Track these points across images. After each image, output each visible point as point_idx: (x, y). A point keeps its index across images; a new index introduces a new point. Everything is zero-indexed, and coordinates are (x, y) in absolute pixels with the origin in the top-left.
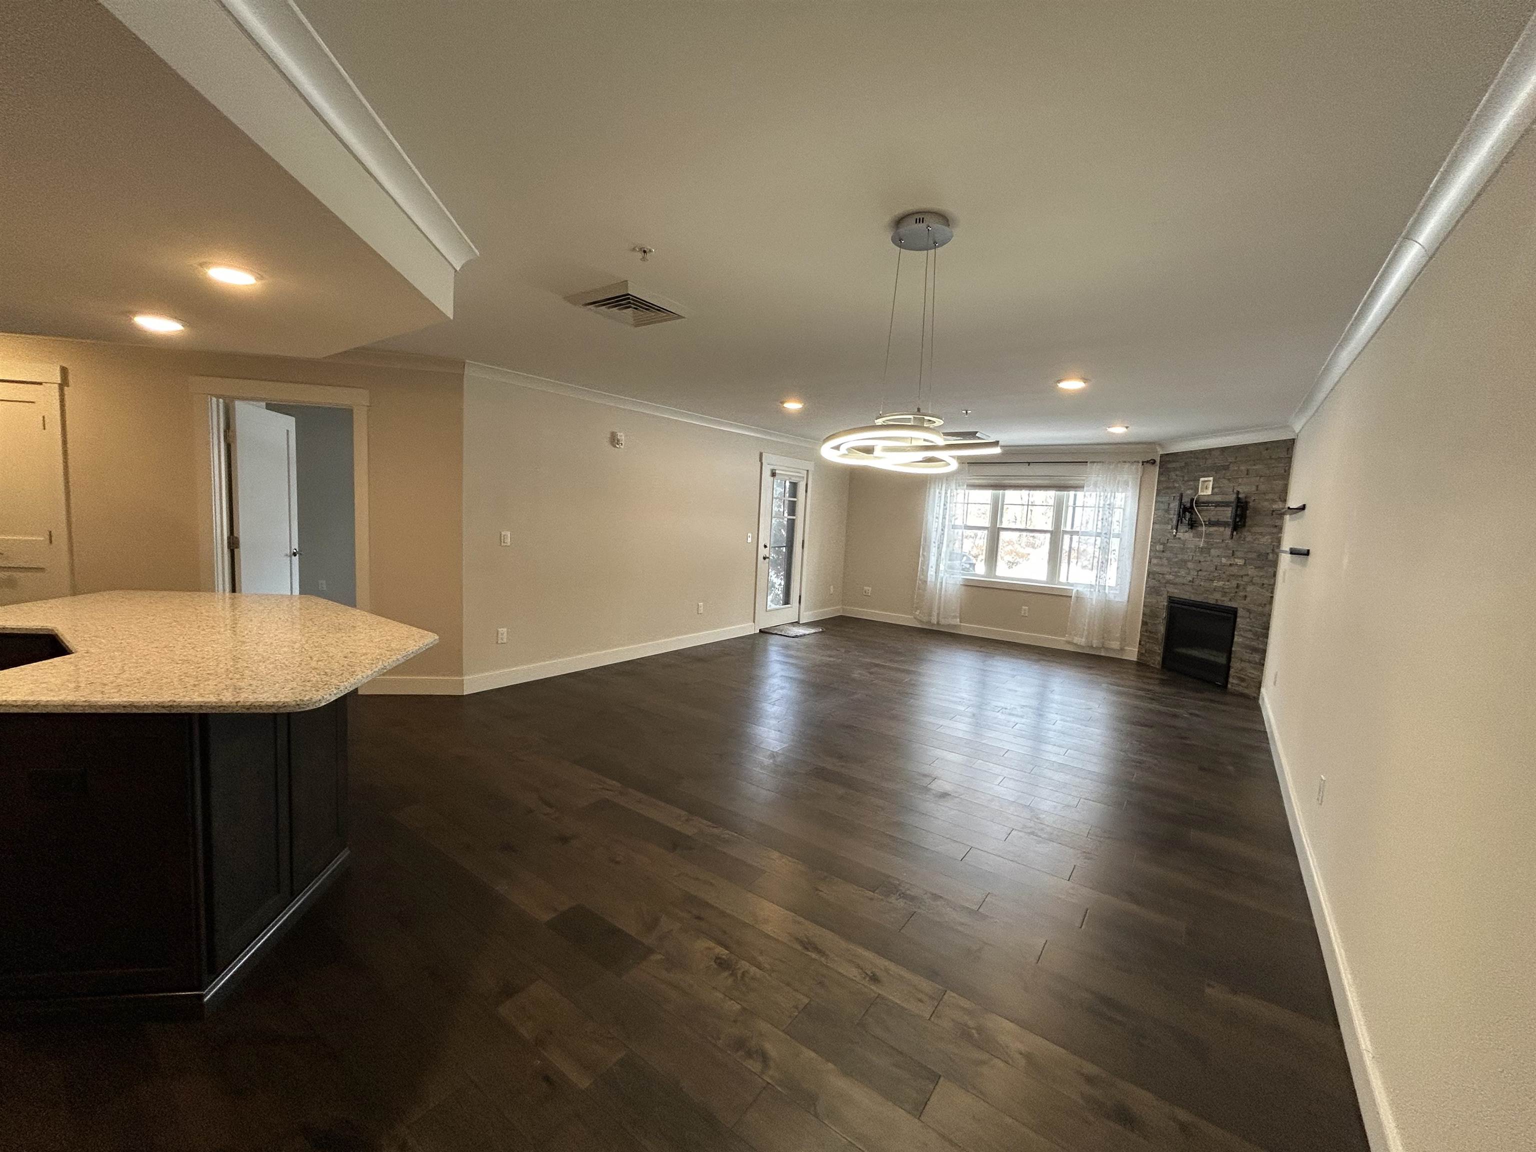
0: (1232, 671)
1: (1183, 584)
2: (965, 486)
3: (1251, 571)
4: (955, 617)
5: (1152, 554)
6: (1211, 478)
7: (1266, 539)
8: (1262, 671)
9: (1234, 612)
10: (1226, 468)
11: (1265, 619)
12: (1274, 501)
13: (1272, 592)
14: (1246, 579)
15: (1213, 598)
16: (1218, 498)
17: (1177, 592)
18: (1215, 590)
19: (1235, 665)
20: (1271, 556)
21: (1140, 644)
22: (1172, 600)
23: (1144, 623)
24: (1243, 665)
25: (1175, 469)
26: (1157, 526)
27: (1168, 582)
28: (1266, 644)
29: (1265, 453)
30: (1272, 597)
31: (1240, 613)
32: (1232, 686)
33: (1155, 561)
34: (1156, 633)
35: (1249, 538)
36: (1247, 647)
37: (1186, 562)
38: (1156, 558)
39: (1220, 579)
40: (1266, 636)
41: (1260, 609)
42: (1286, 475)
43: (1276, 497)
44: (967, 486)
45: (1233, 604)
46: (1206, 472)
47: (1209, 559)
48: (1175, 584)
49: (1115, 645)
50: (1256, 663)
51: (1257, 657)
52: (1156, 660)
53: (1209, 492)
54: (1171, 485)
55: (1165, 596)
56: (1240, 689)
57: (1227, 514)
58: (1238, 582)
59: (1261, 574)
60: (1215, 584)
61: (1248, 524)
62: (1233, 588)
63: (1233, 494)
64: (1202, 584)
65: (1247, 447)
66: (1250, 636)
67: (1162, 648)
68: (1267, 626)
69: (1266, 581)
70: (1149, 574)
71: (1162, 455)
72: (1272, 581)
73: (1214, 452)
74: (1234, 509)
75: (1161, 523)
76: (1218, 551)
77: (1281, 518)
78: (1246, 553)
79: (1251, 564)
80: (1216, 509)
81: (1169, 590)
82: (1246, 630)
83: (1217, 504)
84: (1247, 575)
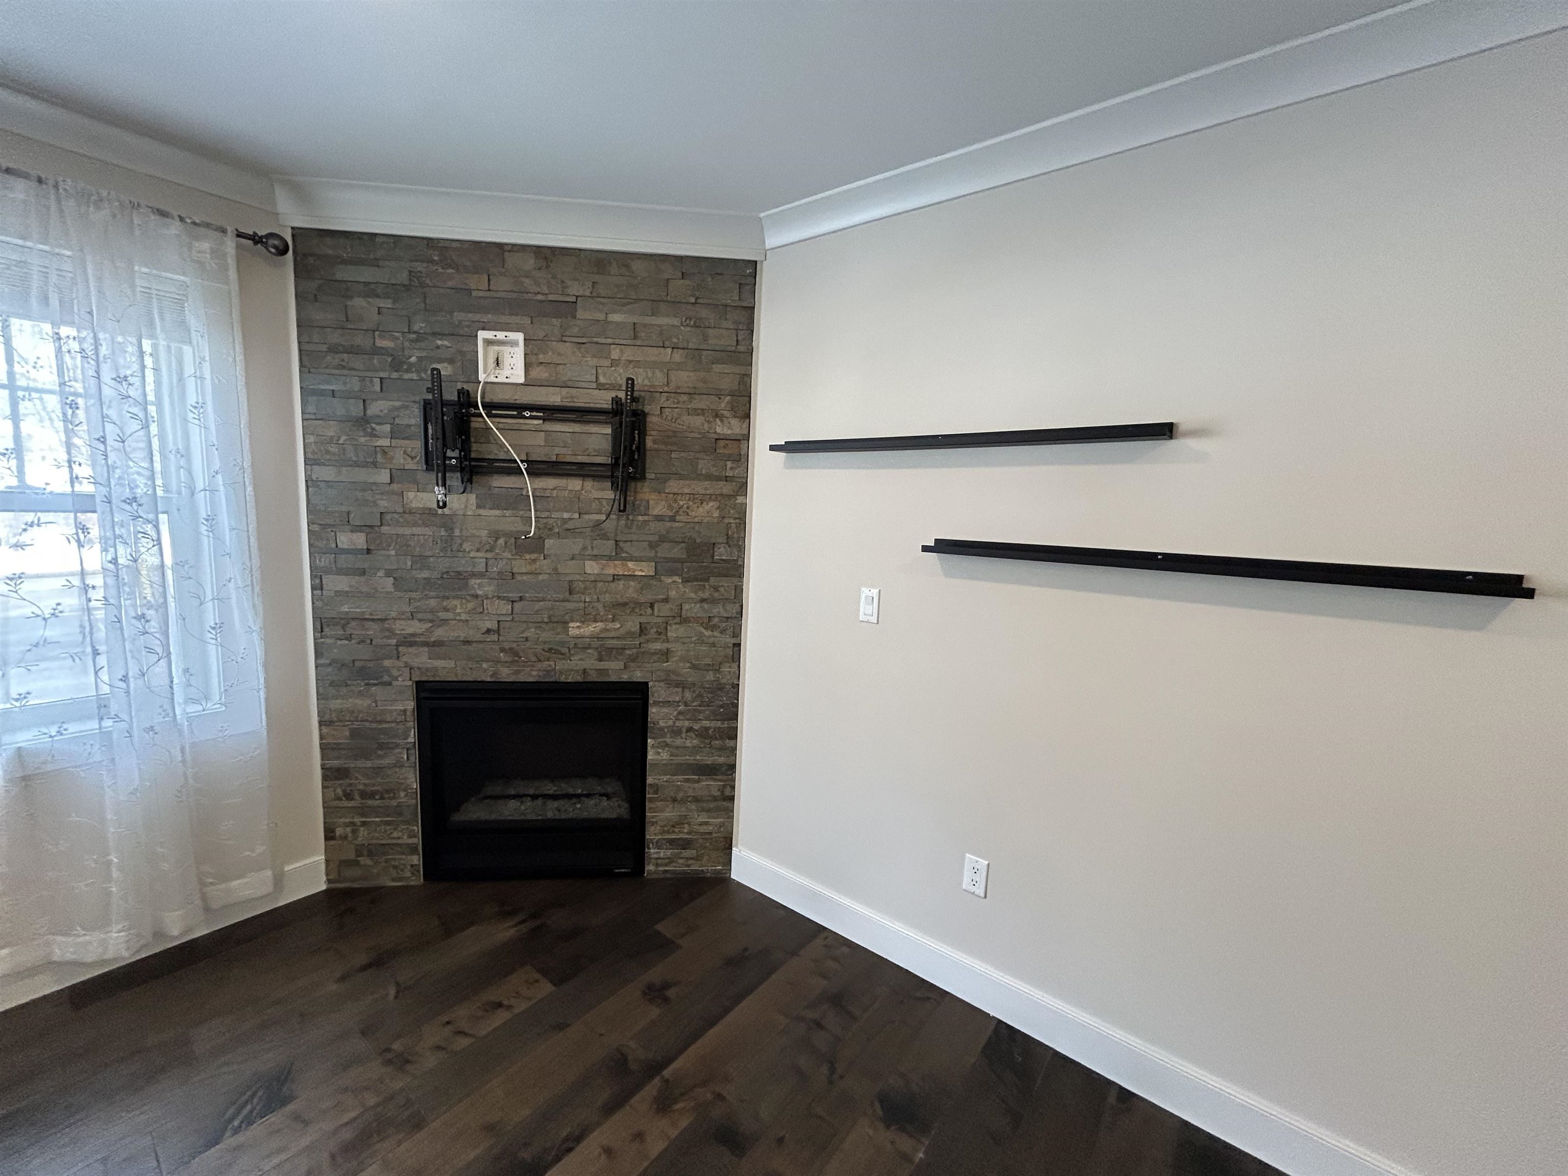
0: (652, 833)
1: (467, 642)
3: (674, 589)
5: (324, 561)
6: (519, 337)
7: (707, 511)
8: (729, 813)
9: (641, 690)
10: (565, 309)
11: (724, 697)
12: (717, 415)
13: (737, 633)
14: (663, 610)
16: (554, 397)
17: (445, 668)
18: (581, 646)
19: (658, 813)
20: (722, 552)
22: (430, 691)
23: (330, 775)
24: (679, 810)
25: (370, 290)
26: (325, 473)
27: (408, 641)
28: (733, 751)
29: (679, 287)
31: (657, 692)
32: (657, 865)
33: (335, 583)
35: (659, 508)
36: (681, 769)
37: (461, 578)
38: (342, 573)
39: (586, 617)
40: (733, 734)
41: (710, 676)
42: (741, 353)
43: (720, 406)
45: (638, 676)
46: (495, 314)
48: (434, 645)
50: (715, 799)
51: (712, 785)
53: (515, 376)
54: (359, 340)
55: (405, 682)
56: (678, 867)
57: (590, 441)
58: (643, 620)
59: (703, 595)
61: (654, 467)
62: (630, 634)
63: (600, 387)
64: (531, 633)
65: (625, 259)
66: (692, 742)
67: (417, 829)
68: (731, 713)
69: (718, 610)
70: (321, 625)
71: (297, 232)
72: (734, 609)
73: (511, 260)
74: (608, 430)
75: (341, 462)
76: (575, 545)
77: (741, 459)
78: (652, 546)
79: (672, 573)
80: (550, 426)
81: (416, 662)
82: (677, 732)
83: (551, 413)
84: (665, 599)
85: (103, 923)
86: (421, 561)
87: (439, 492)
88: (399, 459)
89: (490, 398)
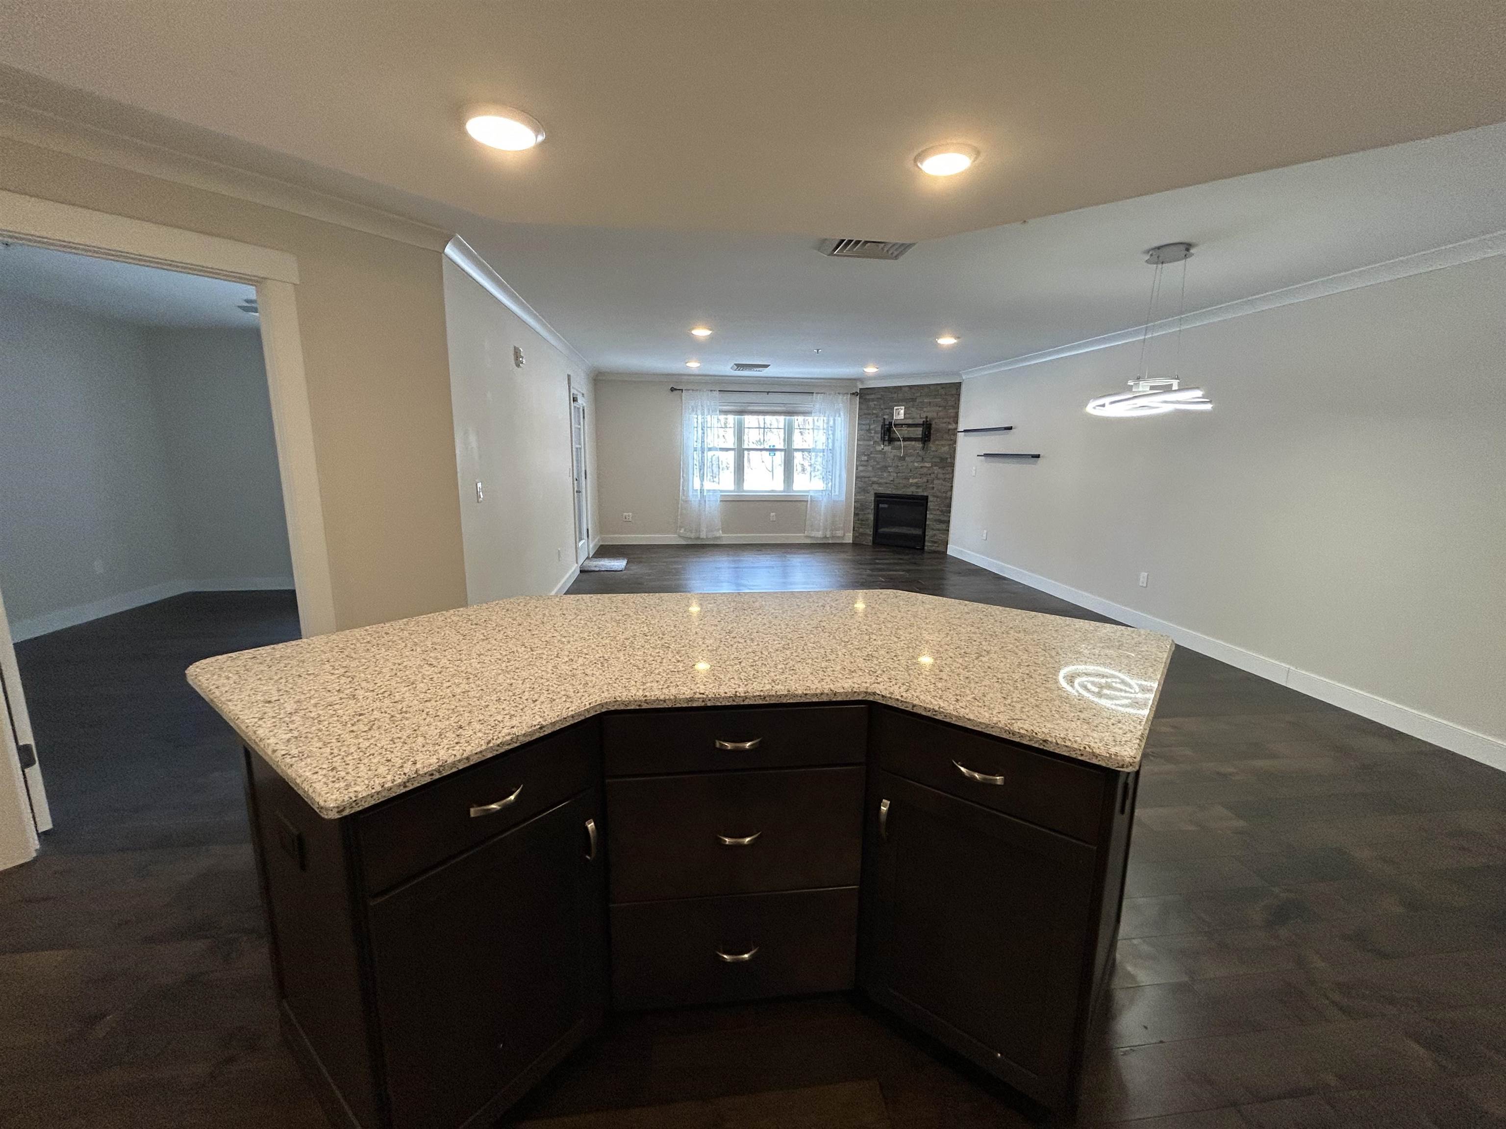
0: (927, 538)
1: (886, 483)
2: (718, 412)
3: (936, 470)
4: (718, 530)
5: (859, 463)
6: (903, 407)
7: (946, 449)
8: (948, 535)
9: (926, 498)
10: (914, 400)
11: (948, 501)
12: (949, 423)
13: (952, 484)
14: (933, 476)
15: (909, 491)
16: (910, 422)
17: (881, 490)
18: (912, 485)
19: (929, 533)
20: (949, 460)
21: (854, 530)
22: (877, 495)
23: (856, 514)
24: (934, 532)
25: (873, 400)
26: (861, 443)
27: (874, 483)
28: (950, 517)
29: (942, 392)
30: (952, 486)
31: (930, 499)
32: (928, 547)
33: (861, 468)
34: (867, 520)
35: (933, 448)
36: (936, 520)
37: (886, 467)
38: (862, 466)
39: (914, 478)
41: (944, 495)
42: (956, 406)
43: (951, 420)
44: (720, 411)
45: (925, 494)
46: (899, 402)
47: (905, 464)
48: (879, 484)
49: (839, 533)
50: (944, 530)
51: (944, 526)
52: (868, 540)
53: (902, 416)
54: (870, 411)
55: (872, 493)
56: (933, 549)
57: (918, 432)
58: (928, 479)
59: (944, 472)
60: (911, 481)
61: (932, 439)
62: (924, 482)
63: (921, 418)
64: (901, 481)
65: (928, 386)
66: (938, 513)
67: (872, 530)
68: (949, 506)
69: (947, 476)
70: (857, 478)
71: (861, 389)
72: (952, 476)
73: (903, 389)
74: (921, 429)
75: (864, 440)
76: (913, 458)
77: (955, 435)
78: (931, 459)
79: (936, 466)
80: (909, 429)
82: (935, 510)
83: (909, 425)
84: (934, 473)
85: (818, 531)
86: (878, 463)
87: (882, 446)
88: (876, 439)
89: (897, 423)
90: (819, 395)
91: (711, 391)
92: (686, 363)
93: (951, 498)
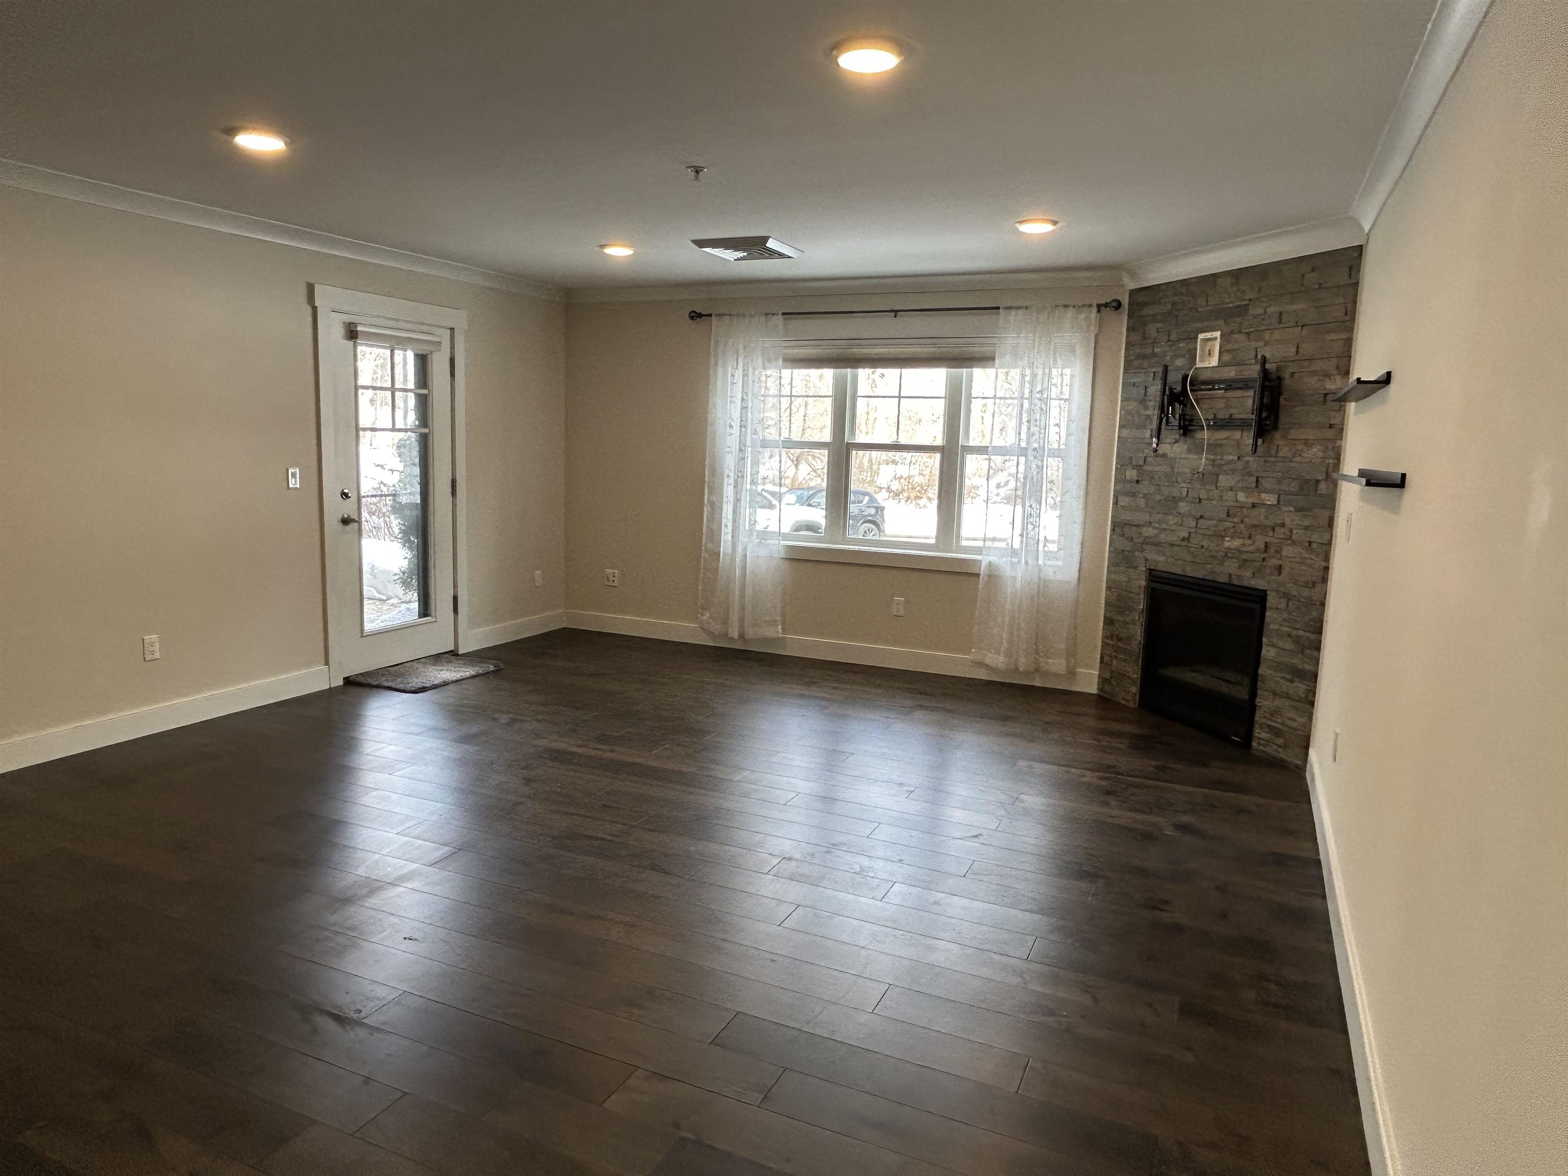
0: (1259, 716)
1: (1173, 545)
2: (781, 362)
3: (1289, 517)
4: (773, 623)
5: (1119, 487)
6: (1218, 334)
7: (1315, 452)
8: (1310, 716)
9: (1260, 597)
10: (1242, 311)
11: (1314, 613)
12: (1328, 375)
13: (1327, 558)
14: (1281, 532)
15: (1225, 572)
16: (1231, 373)
17: (1161, 561)
18: (1230, 555)
19: (1265, 702)
20: (1323, 487)
21: (1102, 661)
22: (1154, 576)
23: (1109, 622)
24: (1278, 702)
25: (1155, 319)
26: (1125, 433)
27: (1148, 541)
28: (1317, 662)
29: (1312, 278)
30: (1327, 569)
31: (1272, 600)
32: (1259, 744)
33: (1124, 501)
34: (1130, 638)
35: (1285, 452)
36: (1284, 668)
37: (1175, 500)
38: (1126, 494)
39: (1235, 533)
40: (1317, 647)
41: (1306, 593)
42: (1348, 321)
43: (1329, 366)
44: (784, 360)
45: (1259, 584)
46: (1208, 321)
47: (1215, 494)
48: (1158, 544)
49: (1057, 665)
50: (1302, 700)
51: (1300, 688)
52: (1130, 693)
53: (1214, 362)
54: (1148, 351)
55: (1143, 568)
56: (1271, 750)
57: (1246, 403)
58: (1268, 539)
59: (1307, 523)
60: (1228, 543)
62: (1258, 551)
63: (1255, 362)
64: (1206, 542)
65: (1277, 266)
66: (1289, 645)
67: (1139, 668)
69: (1316, 536)
71: (1130, 292)
72: (1326, 536)
74: (1257, 393)
75: (1133, 426)
76: (1232, 479)
78: (1279, 482)
79: (1289, 503)
80: (1228, 394)
81: (1149, 556)
82: (1281, 636)
83: (1227, 385)
84: (1283, 525)
86: (1158, 488)
89: (1202, 378)
90: (1013, 312)
91: (767, 314)
92: (603, 246)
93: (1323, 604)
